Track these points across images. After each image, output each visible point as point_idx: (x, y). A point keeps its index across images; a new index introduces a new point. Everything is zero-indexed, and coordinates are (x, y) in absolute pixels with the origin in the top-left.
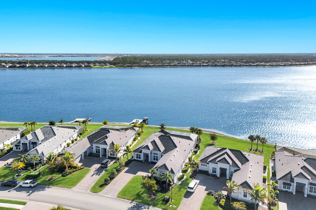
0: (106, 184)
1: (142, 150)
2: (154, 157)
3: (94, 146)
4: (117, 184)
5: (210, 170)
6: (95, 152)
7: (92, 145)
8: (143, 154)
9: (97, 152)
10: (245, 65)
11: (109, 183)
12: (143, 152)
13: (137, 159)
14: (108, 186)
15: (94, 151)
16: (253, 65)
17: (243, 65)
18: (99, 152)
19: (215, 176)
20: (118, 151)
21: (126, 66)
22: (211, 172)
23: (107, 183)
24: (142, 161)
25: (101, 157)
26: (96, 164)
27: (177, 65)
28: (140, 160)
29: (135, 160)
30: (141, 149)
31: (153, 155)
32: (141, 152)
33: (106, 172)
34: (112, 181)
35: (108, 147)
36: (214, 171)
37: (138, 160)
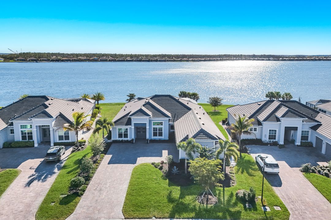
0: (78, 195)
1: (132, 117)
2: (154, 130)
3: (18, 124)
4: (106, 188)
5: (265, 135)
6: (21, 140)
7: (12, 124)
8: (133, 127)
9: (24, 137)
10: (170, 60)
11: (84, 191)
12: (133, 122)
13: (121, 139)
14: (83, 197)
15: (18, 137)
16: (177, 60)
17: (167, 60)
18: (31, 137)
19: (276, 144)
20: (81, 125)
21: (29, 60)
22: (266, 139)
23: (80, 192)
24: (131, 142)
25: (36, 145)
26: (30, 160)
27: (98, 60)
28: (126, 139)
29: (115, 142)
30: (130, 116)
31: (153, 126)
32: (129, 122)
33: (64, 171)
34: (87, 184)
35: (53, 123)
36: (272, 135)
37: (122, 141)
